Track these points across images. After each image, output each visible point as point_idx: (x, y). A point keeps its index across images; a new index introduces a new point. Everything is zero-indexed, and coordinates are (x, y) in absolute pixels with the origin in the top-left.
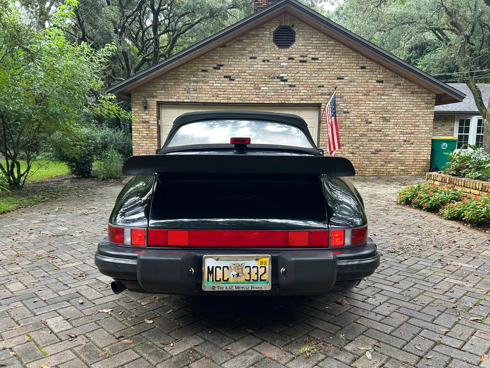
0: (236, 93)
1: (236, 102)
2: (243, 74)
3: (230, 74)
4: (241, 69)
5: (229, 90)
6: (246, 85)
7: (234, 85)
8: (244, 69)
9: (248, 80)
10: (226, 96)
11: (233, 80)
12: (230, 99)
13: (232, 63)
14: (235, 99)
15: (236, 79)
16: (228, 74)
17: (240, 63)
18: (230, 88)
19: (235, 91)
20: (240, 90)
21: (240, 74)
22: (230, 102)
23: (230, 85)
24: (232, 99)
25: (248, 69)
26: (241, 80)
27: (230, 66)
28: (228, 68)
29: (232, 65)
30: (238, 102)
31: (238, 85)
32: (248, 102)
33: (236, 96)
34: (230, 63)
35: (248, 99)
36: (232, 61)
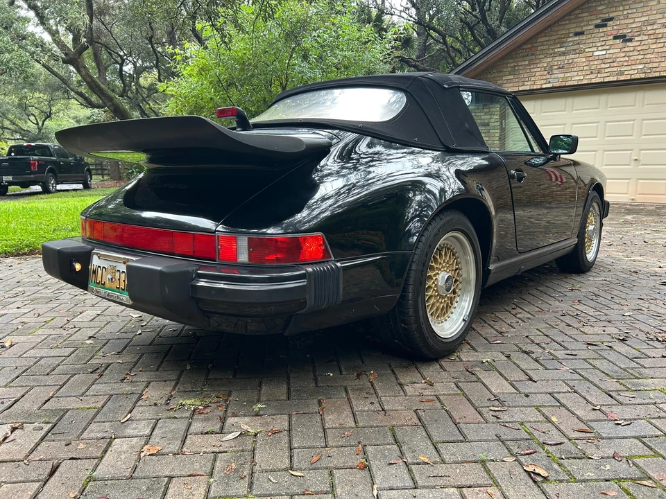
0: (634, 63)
1: (633, 77)
2: (649, 28)
3: (625, 31)
4: (646, 18)
5: (622, 59)
6: (654, 46)
7: (632, 49)
8: (653, 17)
9: (660, 36)
10: (615, 69)
11: (630, 40)
12: (622, 73)
13: (630, 12)
14: (631, 72)
15: (637, 39)
16: (621, 32)
17: (646, 9)
18: (623, 55)
19: (632, 58)
20: (642, 57)
21: (644, 28)
22: (622, 78)
23: (624, 50)
24: (626, 73)
25: (661, 16)
26: (646, 37)
27: (626, 17)
28: (622, 22)
29: (630, 16)
30: (638, 76)
31: (639, 48)
32: (657, 75)
33: (633, 67)
34: (625, 12)
35: (658, 70)
36: (630, 9)
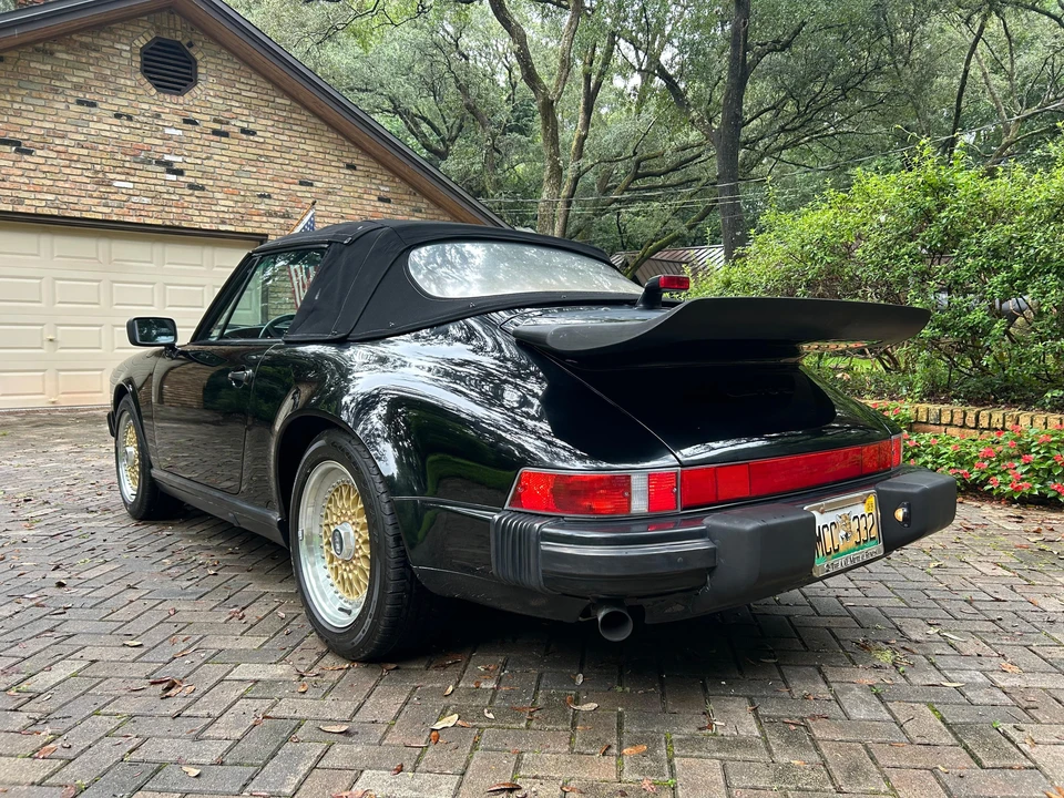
0: (38, 189)
1: (40, 211)
2: (58, 141)
3: (18, 136)
4: (52, 126)
5: (18, 179)
6: (68, 171)
7: (32, 167)
8: (62, 127)
9: (75, 158)
10: (8, 193)
11: (29, 152)
12: (20, 201)
13: (23, 107)
14: (36, 203)
15: (39, 152)
16: (12, 135)
17: (49, 111)
18: (20, 172)
19: (35, 181)
20: (51, 183)
21: (49, 140)
22: (21, 209)
23: (20, 165)
24: (27, 202)
25: (73, 129)
26: (54, 155)
27: (18, 113)
28: (12, 119)
29: (25, 114)
30: (47, 211)
31: (45, 168)
32: (77, 214)
33: (39, 196)
34: (16, 106)
35: (77, 207)
36: (22, 102)
